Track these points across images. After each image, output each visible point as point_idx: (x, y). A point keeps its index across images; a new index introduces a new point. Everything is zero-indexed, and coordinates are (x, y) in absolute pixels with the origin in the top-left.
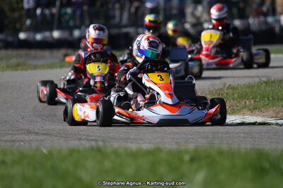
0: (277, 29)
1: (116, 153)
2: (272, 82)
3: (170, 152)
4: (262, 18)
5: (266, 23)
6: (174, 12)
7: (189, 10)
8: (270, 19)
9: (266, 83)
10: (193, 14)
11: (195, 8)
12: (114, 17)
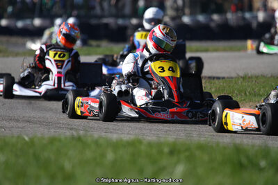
0: (254, 25)
1: (96, 143)
2: (249, 77)
3: (150, 145)
4: (240, 14)
5: (244, 18)
7: (168, 3)
8: (248, 15)
9: (243, 78)
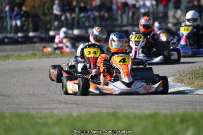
1: (126, 116)
6: (161, 15)
7: (171, 13)
10: (174, 17)
11: (176, 12)
12: (117, 20)
